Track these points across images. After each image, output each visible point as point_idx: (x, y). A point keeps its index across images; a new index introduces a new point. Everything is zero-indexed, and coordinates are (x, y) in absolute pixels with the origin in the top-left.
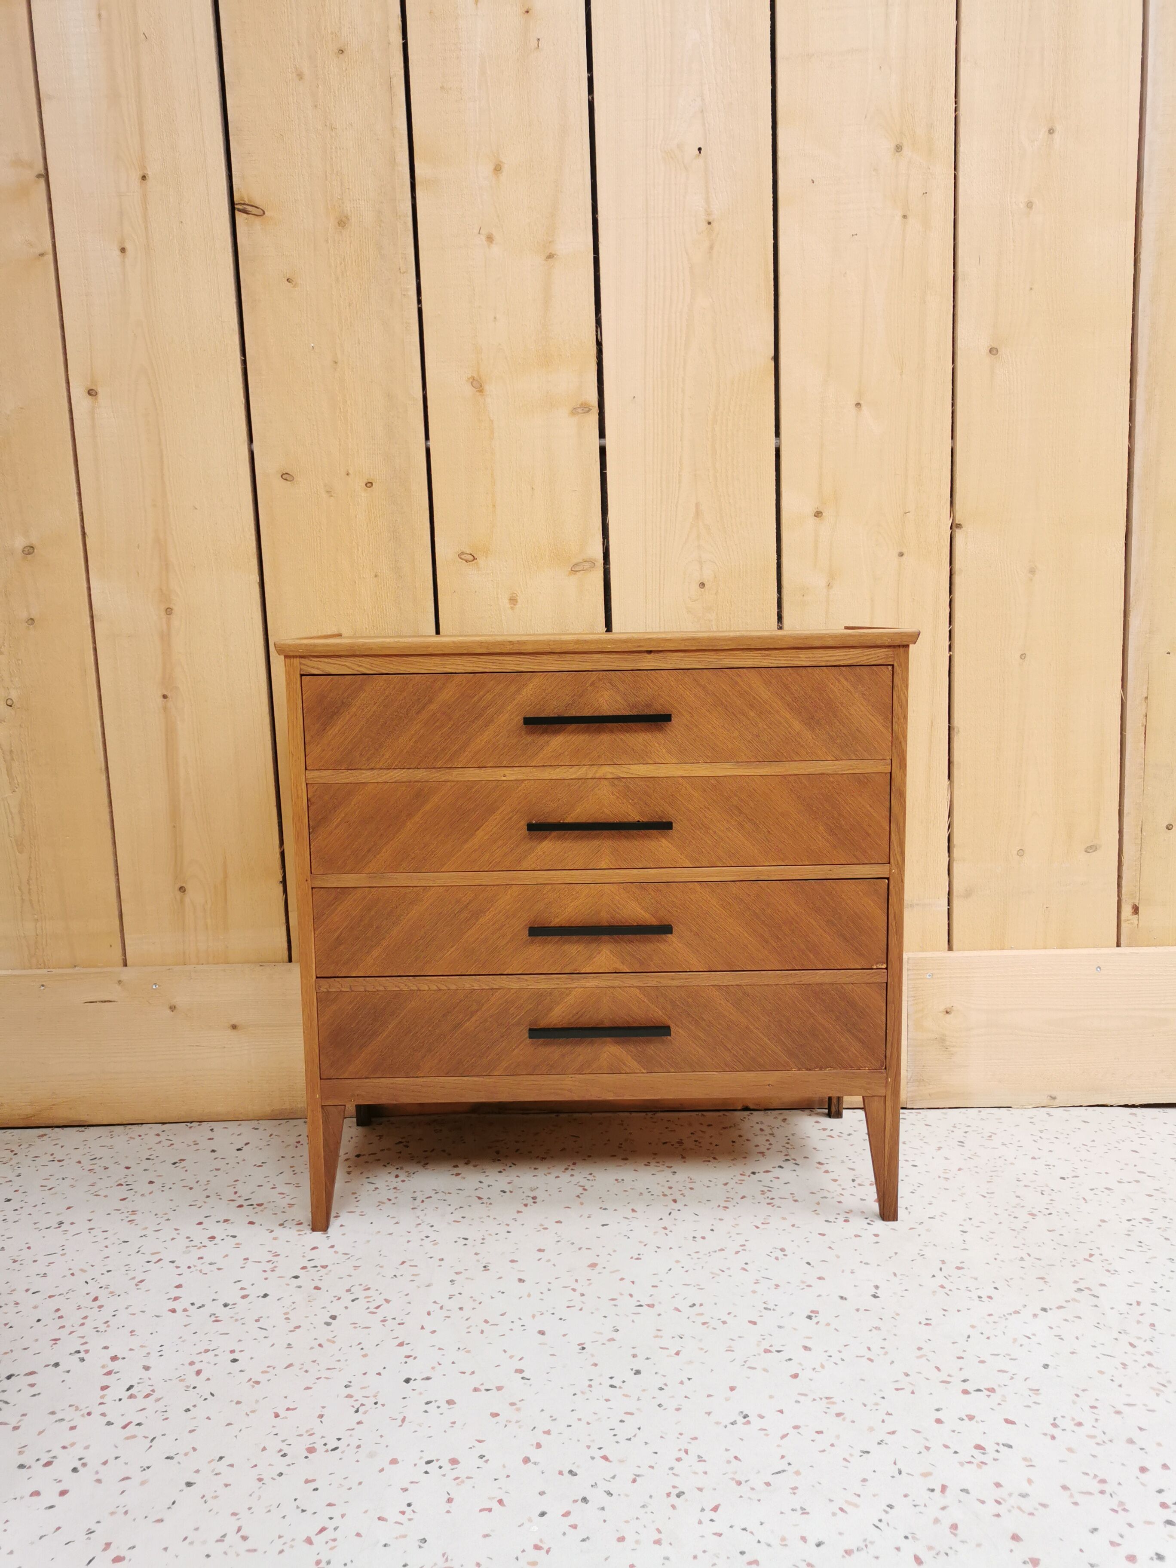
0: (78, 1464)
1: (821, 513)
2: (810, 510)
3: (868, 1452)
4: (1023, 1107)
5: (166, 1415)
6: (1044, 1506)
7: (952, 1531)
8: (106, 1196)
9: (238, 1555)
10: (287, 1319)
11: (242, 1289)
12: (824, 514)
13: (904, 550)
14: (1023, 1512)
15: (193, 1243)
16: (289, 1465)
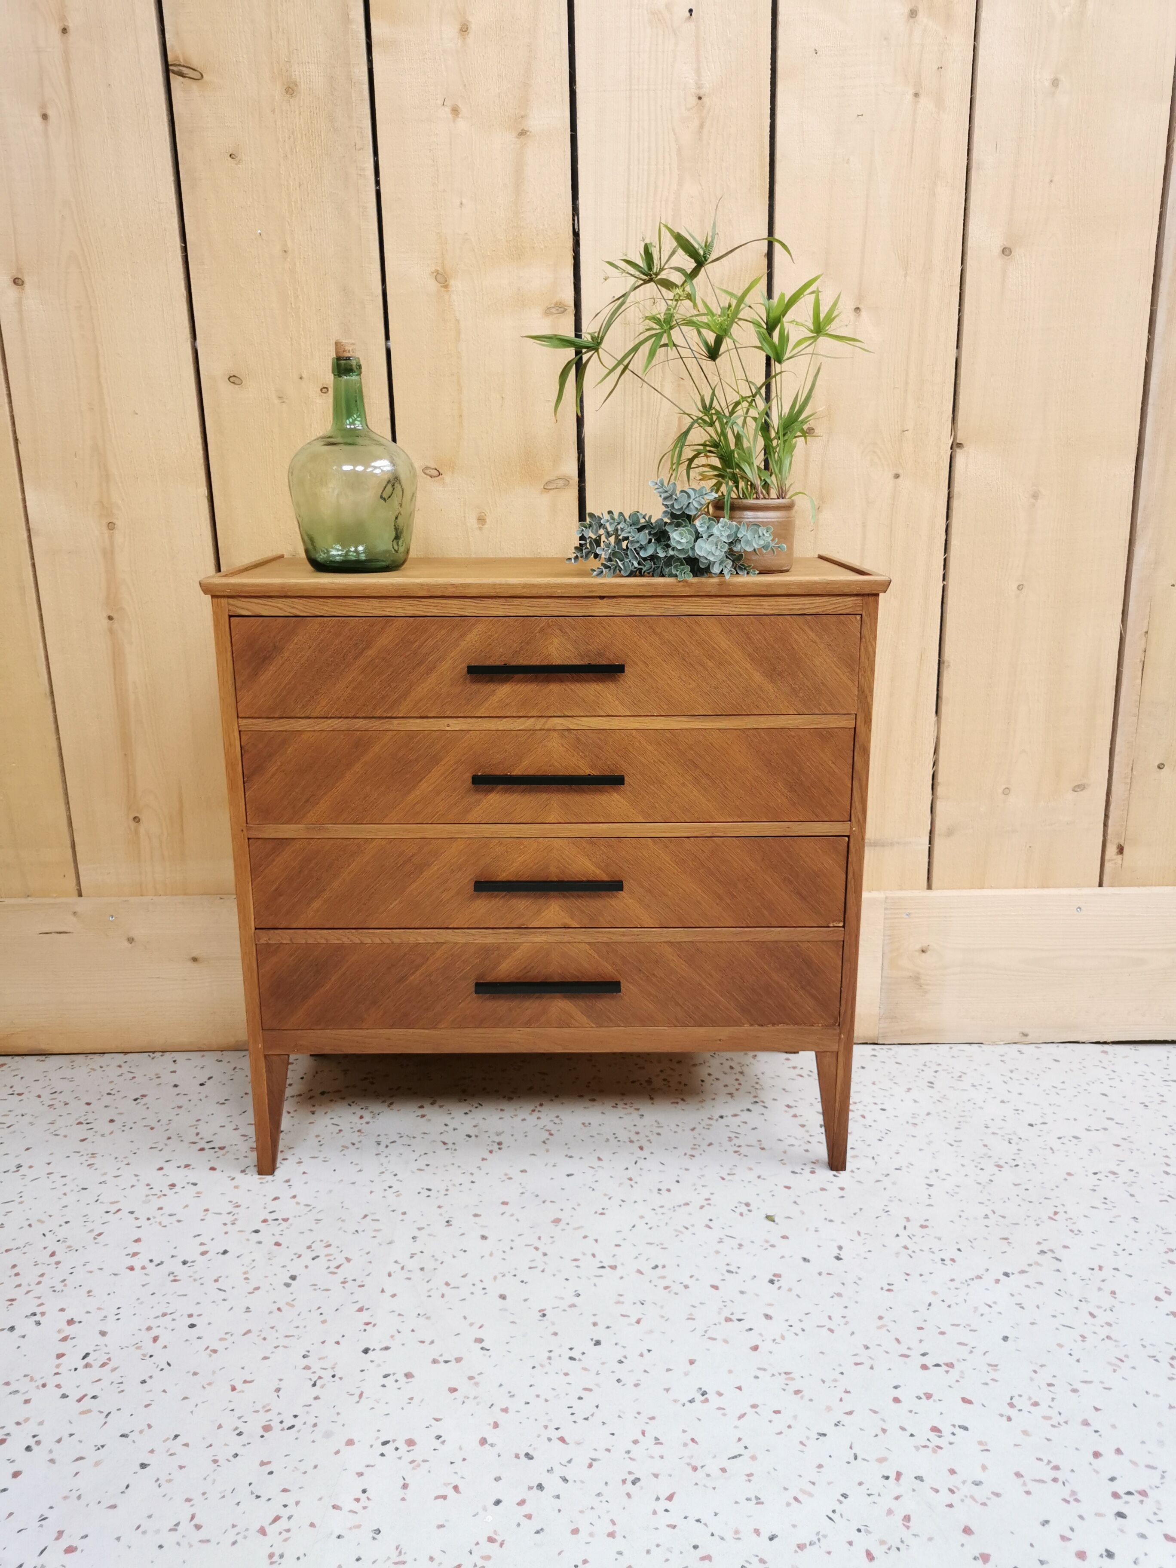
0: (31, 1442)
1: (813, 429)
3: (825, 1435)
4: (994, 1043)
5: (122, 1387)
6: (997, 1495)
7: (905, 1523)
8: (65, 1136)
9: (191, 1546)
10: (247, 1279)
11: (202, 1244)
12: (816, 431)
13: (900, 472)
14: (976, 1502)
15: (153, 1192)
16: (244, 1445)
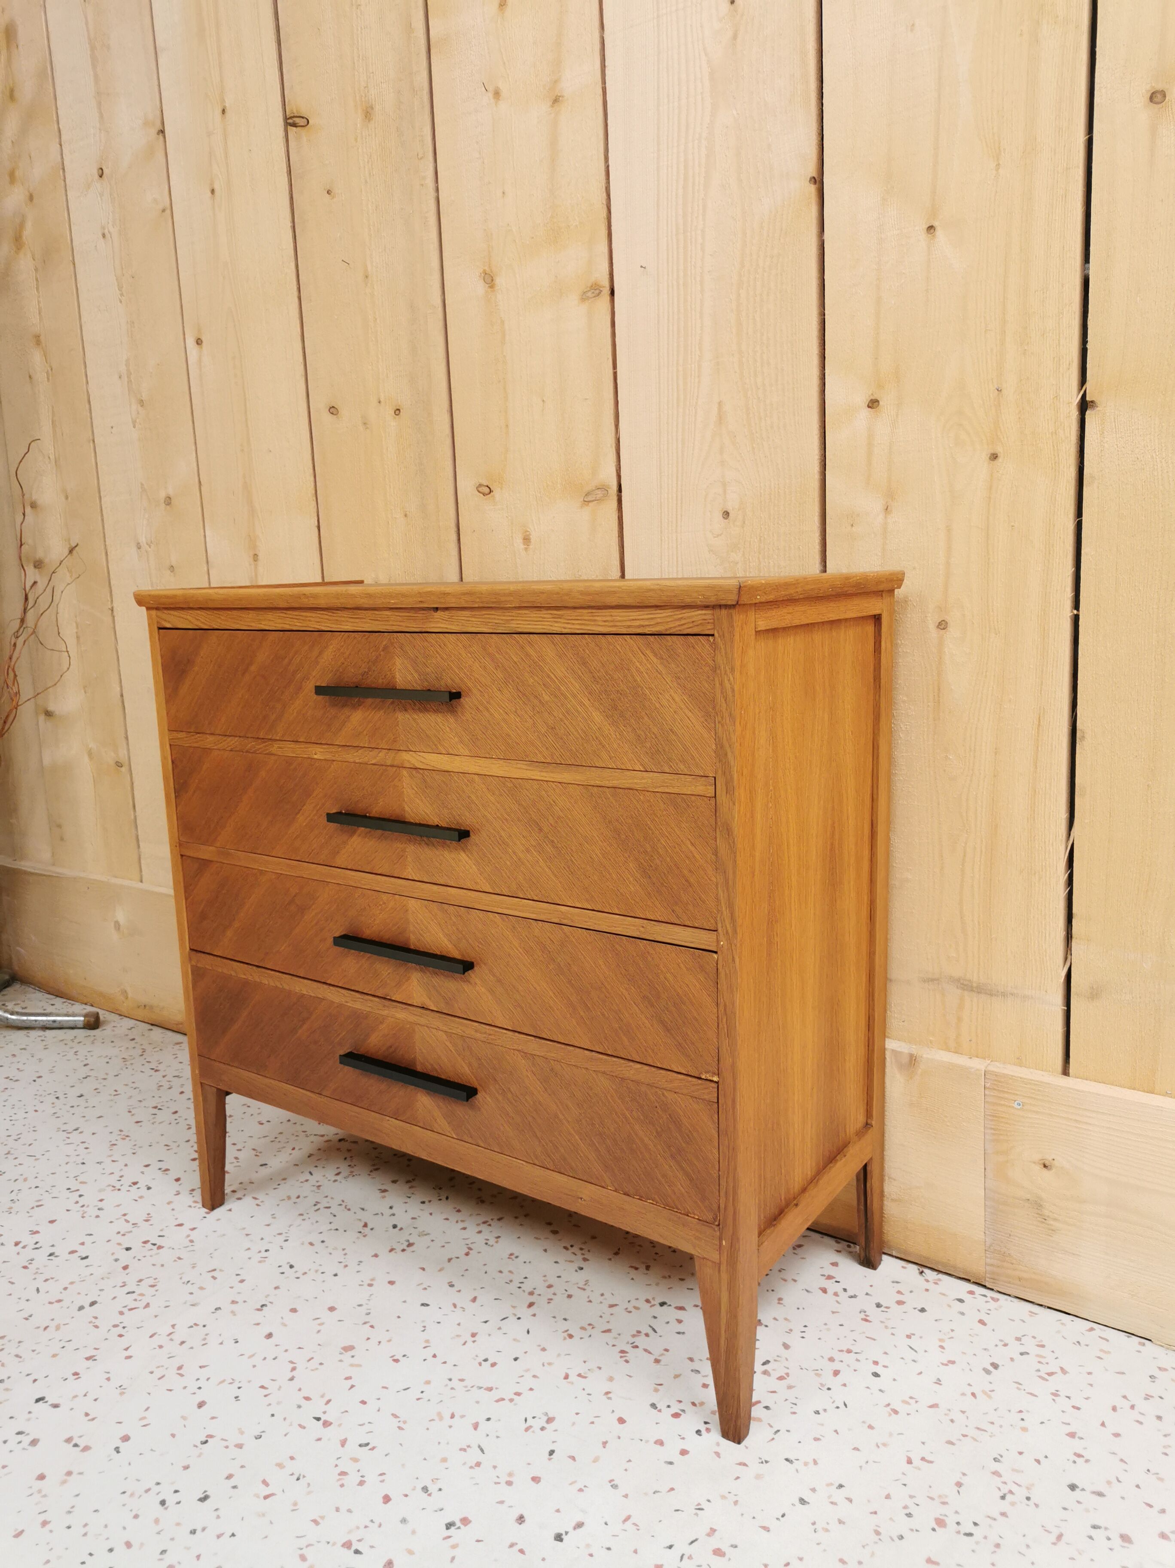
1: (877, 401)
2: (861, 400)
10: (66, 1289)
12: (880, 403)
13: (999, 450)
